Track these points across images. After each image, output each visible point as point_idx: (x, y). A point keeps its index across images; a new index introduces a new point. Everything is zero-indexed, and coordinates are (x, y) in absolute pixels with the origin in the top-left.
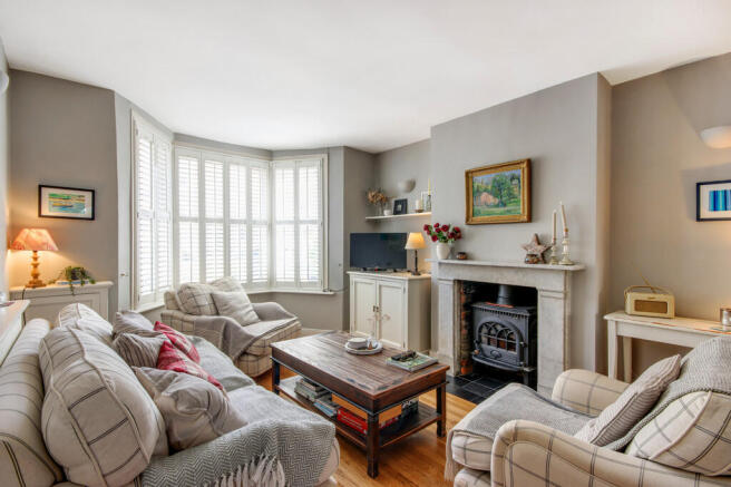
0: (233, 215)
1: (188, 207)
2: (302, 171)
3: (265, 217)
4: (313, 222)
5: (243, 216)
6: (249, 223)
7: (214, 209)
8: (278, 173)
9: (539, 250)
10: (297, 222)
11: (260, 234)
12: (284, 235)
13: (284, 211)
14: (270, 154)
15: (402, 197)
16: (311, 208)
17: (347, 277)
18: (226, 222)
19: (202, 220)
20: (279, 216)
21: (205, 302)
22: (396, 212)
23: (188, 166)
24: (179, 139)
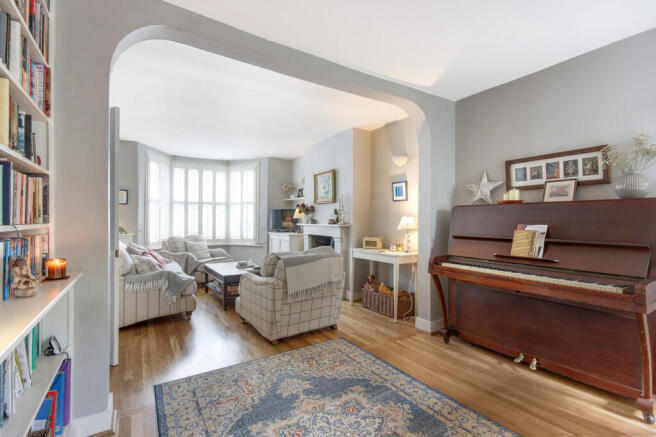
0: (204, 200)
1: (179, 196)
2: (245, 173)
3: (223, 200)
4: (250, 203)
5: (211, 200)
6: (214, 204)
7: (193, 197)
8: (233, 174)
9: (334, 217)
10: (242, 204)
11: (221, 211)
12: (235, 211)
13: (235, 197)
14: (227, 163)
15: (301, 187)
16: (250, 194)
17: (268, 235)
18: (200, 204)
19: (186, 204)
20: (232, 200)
21: (181, 245)
22: (299, 196)
23: (179, 172)
24: (175, 159)
